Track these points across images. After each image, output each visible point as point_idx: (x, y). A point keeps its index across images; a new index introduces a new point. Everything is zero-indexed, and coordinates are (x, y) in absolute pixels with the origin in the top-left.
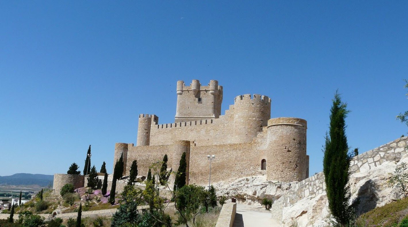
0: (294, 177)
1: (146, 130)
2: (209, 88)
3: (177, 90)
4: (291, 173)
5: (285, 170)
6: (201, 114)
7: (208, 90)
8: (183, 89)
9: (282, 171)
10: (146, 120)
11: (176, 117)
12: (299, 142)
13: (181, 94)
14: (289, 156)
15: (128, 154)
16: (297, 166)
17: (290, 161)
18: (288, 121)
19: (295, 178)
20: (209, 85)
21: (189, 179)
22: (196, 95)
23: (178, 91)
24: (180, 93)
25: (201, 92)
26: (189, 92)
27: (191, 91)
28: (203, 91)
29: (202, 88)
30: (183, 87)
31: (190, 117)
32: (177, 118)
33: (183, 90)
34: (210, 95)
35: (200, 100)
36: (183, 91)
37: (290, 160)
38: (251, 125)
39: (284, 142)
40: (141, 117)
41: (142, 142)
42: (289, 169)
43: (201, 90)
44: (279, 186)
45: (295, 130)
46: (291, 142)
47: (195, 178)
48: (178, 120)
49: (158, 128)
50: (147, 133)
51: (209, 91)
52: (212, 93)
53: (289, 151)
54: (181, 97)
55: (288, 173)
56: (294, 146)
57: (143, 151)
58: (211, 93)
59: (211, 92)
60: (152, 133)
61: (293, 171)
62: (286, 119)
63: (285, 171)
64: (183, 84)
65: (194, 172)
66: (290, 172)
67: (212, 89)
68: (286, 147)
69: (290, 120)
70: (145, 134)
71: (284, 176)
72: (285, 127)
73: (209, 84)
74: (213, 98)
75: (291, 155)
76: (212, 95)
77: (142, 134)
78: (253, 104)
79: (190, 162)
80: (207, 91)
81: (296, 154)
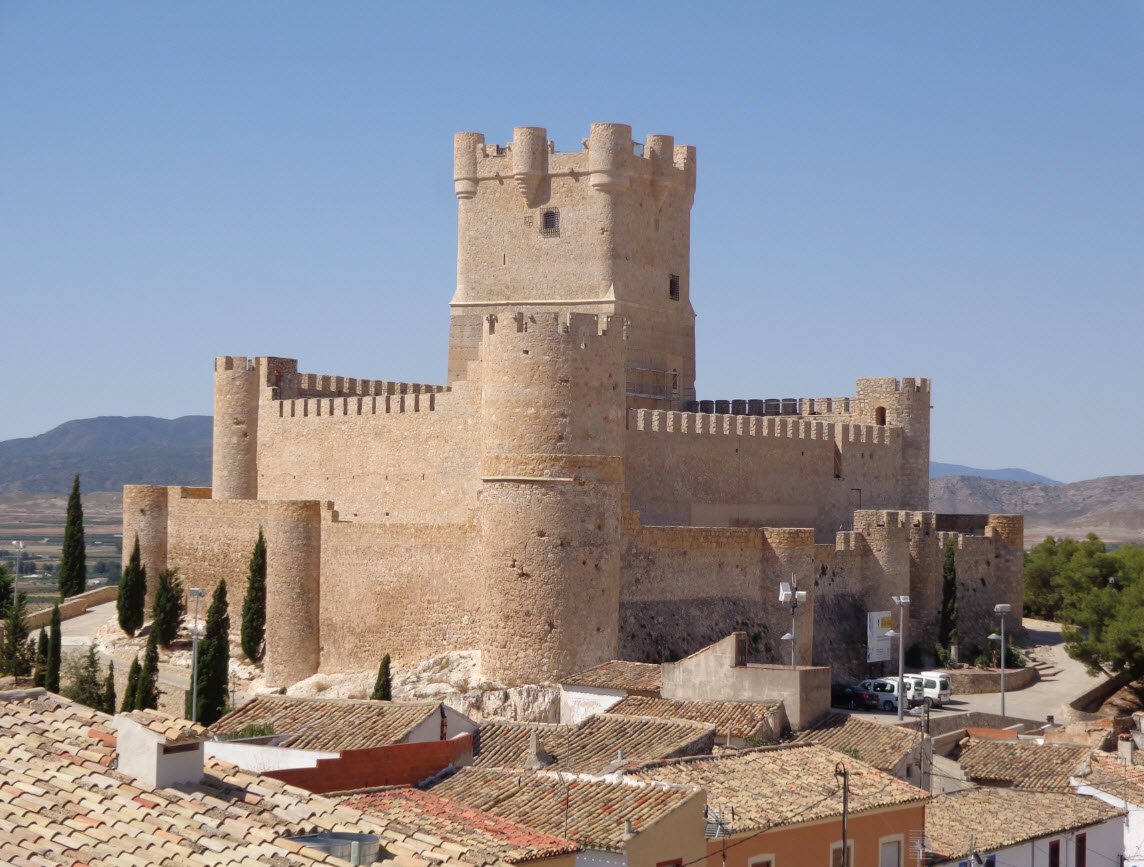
0: (540, 665)
1: (238, 423)
2: (587, 159)
3: (455, 177)
4: (529, 651)
5: (511, 642)
6: (558, 286)
7: (582, 170)
8: (475, 172)
9: (504, 647)
10: (238, 383)
11: (453, 306)
12: (559, 542)
13: (469, 195)
14: (522, 593)
15: (169, 529)
16: (552, 626)
17: (528, 612)
18: (520, 467)
19: (545, 668)
20: (587, 148)
21: (321, 646)
22: (531, 197)
23: (458, 180)
24: (467, 192)
25: (555, 184)
26: (502, 183)
27: (512, 177)
28: (563, 175)
29: (557, 164)
30: (475, 164)
31: (513, 304)
32: (459, 312)
33: (480, 175)
34: (592, 197)
35: (550, 221)
36: (476, 181)
37: (528, 604)
38: (522, 437)
39: (509, 542)
40: (219, 370)
41: (226, 473)
42: (524, 637)
43: (550, 172)
44: (473, 700)
45: (546, 499)
46: (531, 542)
47: (334, 643)
48: (463, 316)
49: (281, 415)
50: (245, 435)
51: (588, 174)
52: (602, 187)
53: (522, 575)
54: (471, 210)
55: (521, 654)
56: (541, 558)
57: (211, 520)
58: (594, 186)
59: (594, 179)
60: (263, 435)
61: (537, 646)
62: (515, 460)
63: (512, 646)
64: (475, 148)
65: (331, 619)
66: (526, 650)
67: (596, 169)
68: (515, 561)
69: (526, 463)
70: (235, 440)
71: (509, 662)
72: (510, 488)
73: (585, 144)
74: (607, 210)
75: (529, 588)
76: (602, 194)
77: (226, 440)
78: (526, 352)
79: (322, 580)
80: (581, 174)
81: (547, 583)
